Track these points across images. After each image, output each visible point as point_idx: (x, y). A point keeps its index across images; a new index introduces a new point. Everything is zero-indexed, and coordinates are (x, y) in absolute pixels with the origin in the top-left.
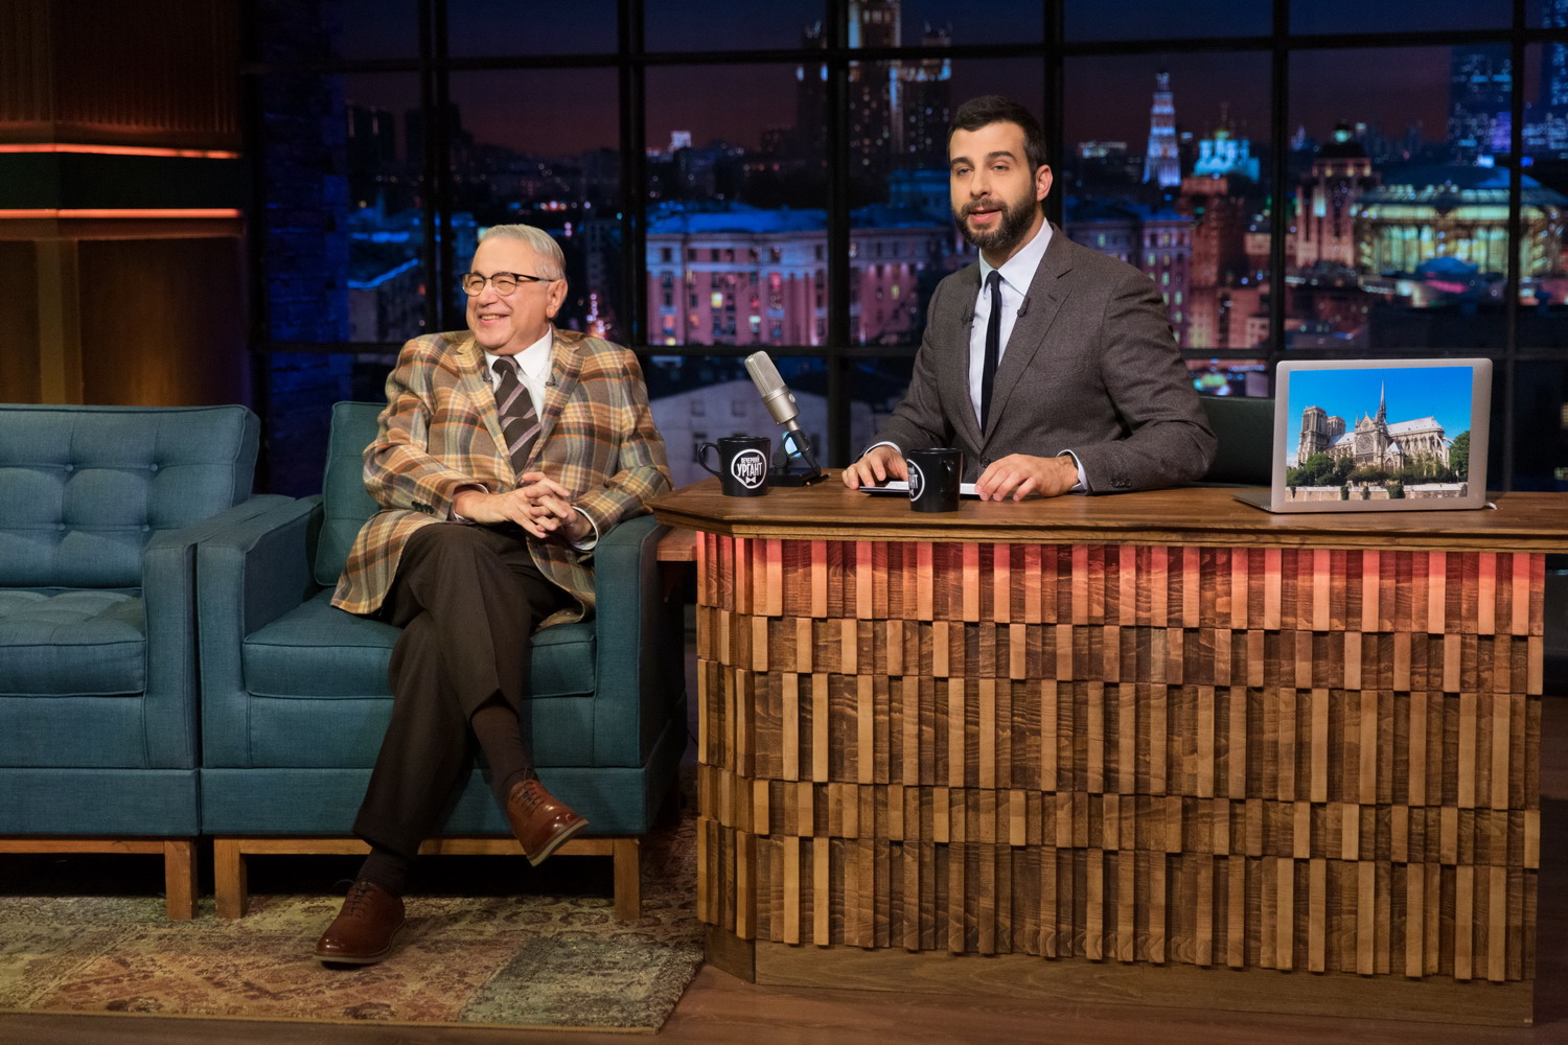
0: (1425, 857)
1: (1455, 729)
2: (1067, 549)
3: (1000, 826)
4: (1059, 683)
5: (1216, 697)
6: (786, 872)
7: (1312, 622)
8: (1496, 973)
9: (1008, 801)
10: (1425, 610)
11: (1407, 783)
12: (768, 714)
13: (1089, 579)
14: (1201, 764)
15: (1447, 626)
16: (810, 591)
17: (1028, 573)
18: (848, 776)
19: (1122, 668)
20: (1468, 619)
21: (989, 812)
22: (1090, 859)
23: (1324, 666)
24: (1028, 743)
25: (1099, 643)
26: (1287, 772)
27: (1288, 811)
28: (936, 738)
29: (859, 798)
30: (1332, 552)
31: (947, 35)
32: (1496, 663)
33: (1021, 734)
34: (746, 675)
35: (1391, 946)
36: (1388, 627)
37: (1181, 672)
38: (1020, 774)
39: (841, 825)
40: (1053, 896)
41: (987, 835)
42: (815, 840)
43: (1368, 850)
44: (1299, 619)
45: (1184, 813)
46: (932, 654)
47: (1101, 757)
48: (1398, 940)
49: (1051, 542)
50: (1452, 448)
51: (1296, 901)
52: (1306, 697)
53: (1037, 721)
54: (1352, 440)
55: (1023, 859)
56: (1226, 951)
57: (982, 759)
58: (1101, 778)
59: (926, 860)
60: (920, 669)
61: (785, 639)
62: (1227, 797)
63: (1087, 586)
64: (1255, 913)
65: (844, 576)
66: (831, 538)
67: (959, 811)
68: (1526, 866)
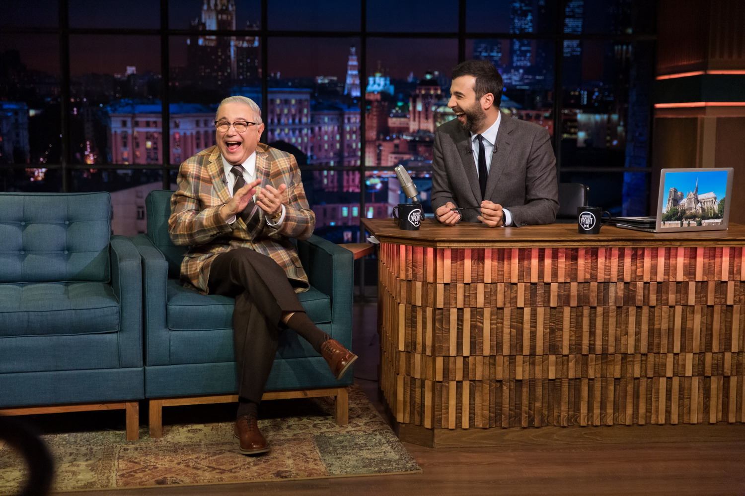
0: (717, 373)
1: (729, 320)
2: (576, 250)
3: (544, 371)
4: (571, 308)
5: (636, 310)
6: (450, 397)
7: (676, 278)
9: (548, 359)
10: (720, 271)
11: (711, 343)
12: (442, 327)
13: (585, 263)
14: (629, 338)
15: (729, 277)
16: (463, 271)
17: (559, 261)
18: (478, 352)
19: (598, 300)
20: (737, 274)
21: (539, 365)
22: (583, 383)
23: (679, 296)
24: (557, 334)
25: (587, 290)
26: (664, 341)
27: (663, 357)
28: (517, 334)
29: (484, 363)
31: (257, 26)
33: (554, 331)
34: (432, 310)
35: (704, 411)
36: (706, 279)
37: (623, 301)
38: (553, 348)
39: (475, 374)
40: (567, 400)
41: (539, 375)
42: (464, 382)
43: (696, 372)
44: (671, 277)
45: (622, 361)
46: (516, 297)
47: (588, 339)
48: (706, 409)
49: (570, 247)
50: (719, 205)
51: (666, 395)
52: (672, 310)
53: (561, 325)
54: (686, 202)
55: (554, 384)
56: (637, 418)
57: (537, 342)
58: (588, 348)
59: (512, 388)
60: (511, 304)
61: (450, 293)
62: (640, 353)
63: (584, 266)
64: (649, 401)
65: (478, 264)
66: (474, 248)
67: (527, 366)
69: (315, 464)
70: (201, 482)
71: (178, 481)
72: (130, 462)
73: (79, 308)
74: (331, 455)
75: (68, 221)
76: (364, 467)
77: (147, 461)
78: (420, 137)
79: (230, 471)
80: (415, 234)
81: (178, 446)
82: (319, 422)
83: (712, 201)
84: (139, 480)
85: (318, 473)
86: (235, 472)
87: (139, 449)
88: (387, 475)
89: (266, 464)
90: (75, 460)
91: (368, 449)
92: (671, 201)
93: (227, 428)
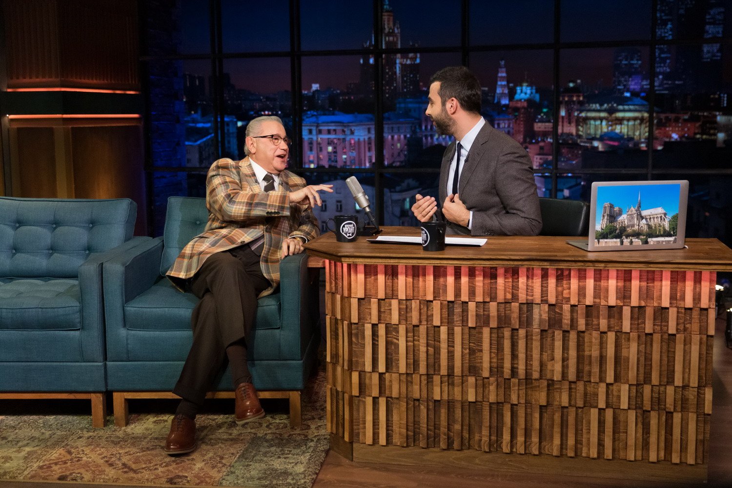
0: (659, 408)
1: (673, 350)
2: (496, 268)
3: (464, 392)
4: (491, 328)
5: (563, 335)
6: (366, 412)
7: (608, 302)
8: (691, 460)
9: (467, 381)
10: (660, 296)
11: (651, 374)
12: (358, 342)
13: (505, 282)
14: (556, 365)
15: (670, 303)
16: (377, 287)
17: (477, 279)
18: (394, 370)
19: (520, 321)
20: (680, 300)
21: (459, 386)
22: (504, 408)
23: (612, 321)
24: (476, 355)
25: (509, 310)
26: (596, 369)
27: (596, 387)
28: (435, 353)
29: (400, 380)
30: (617, 270)
32: (693, 320)
33: (473, 351)
34: (348, 324)
35: (643, 448)
36: (643, 304)
37: (547, 324)
38: (473, 369)
39: (391, 391)
40: (488, 424)
41: (458, 396)
42: (380, 399)
43: (632, 405)
44: (602, 300)
45: (548, 387)
46: (432, 316)
47: (509, 362)
48: (646, 445)
50: (670, 221)
51: (599, 427)
52: (605, 335)
53: (480, 345)
54: (625, 218)
55: (474, 407)
56: (565, 449)
57: (455, 363)
58: (510, 372)
59: (430, 407)
60: (426, 322)
61: (364, 308)
62: (567, 380)
63: (504, 285)
64: (579, 432)
65: (392, 279)
66: (387, 264)
67: (445, 386)
68: (706, 412)
69: (219, 471)
75: (92, 224)
77: (80, 452)
79: (136, 471)
91: (286, 458)
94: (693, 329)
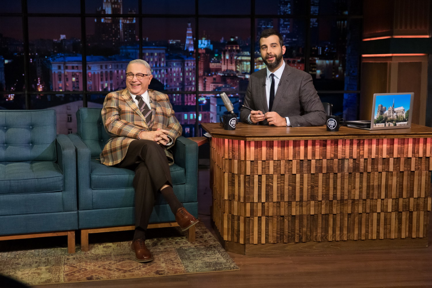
0: (406, 210)
1: (412, 179)
2: (326, 141)
3: (308, 210)
4: (323, 174)
5: (360, 175)
6: (254, 226)
7: (382, 156)
8: (421, 236)
9: (310, 203)
10: (408, 152)
11: (402, 193)
12: (250, 186)
13: (331, 148)
14: (356, 191)
15: (412, 155)
16: (262, 154)
17: (316, 147)
18: (270, 200)
19: (338, 169)
20: (416, 153)
21: (305, 207)
22: (330, 217)
23: (384, 166)
24: (315, 189)
25: (332, 163)
26: (376, 192)
27: (375, 201)
28: (292, 189)
29: (273, 206)
30: (387, 139)
31: (135, 12)
32: (422, 164)
33: (313, 187)
34: (244, 176)
36: (399, 156)
37: (352, 170)
38: (313, 197)
39: (268, 213)
40: (321, 226)
41: (305, 212)
42: (262, 217)
43: (393, 209)
44: (379, 155)
45: (352, 204)
46: (292, 168)
47: (333, 191)
48: (399, 230)
49: (323, 139)
50: (406, 114)
51: (377, 223)
52: (380, 174)
53: (317, 183)
54: (387, 112)
55: (314, 218)
56: (361, 236)
57: (304, 194)
58: (333, 197)
59: (290, 220)
60: (289, 172)
61: (254, 166)
62: (362, 199)
63: (330, 150)
64: (367, 226)
65: (270, 149)
66: (267, 140)
67: (298, 207)
68: (428, 210)
69: (178, 266)
70: (113, 278)
71: (99, 278)
72: (71, 266)
73: (39, 178)
74: (187, 260)
75: (32, 126)
76: (206, 267)
77: (81, 266)
78: (228, 74)
79: (130, 271)
80: (233, 133)
81: (98, 257)
82: (179, 240)
83: (402, 111)
84: (77, 278)
85: (180, 271)
86: (132, 272)
87: (76, 258)
88: (220, 272)
89: (150, 267)
90: (39, 266)
91: (208, 257)
92: (379, 112)
93: (126, 245)
94: (422, 168)
